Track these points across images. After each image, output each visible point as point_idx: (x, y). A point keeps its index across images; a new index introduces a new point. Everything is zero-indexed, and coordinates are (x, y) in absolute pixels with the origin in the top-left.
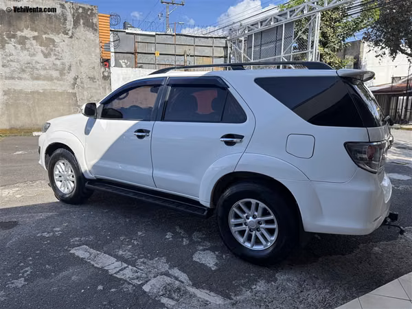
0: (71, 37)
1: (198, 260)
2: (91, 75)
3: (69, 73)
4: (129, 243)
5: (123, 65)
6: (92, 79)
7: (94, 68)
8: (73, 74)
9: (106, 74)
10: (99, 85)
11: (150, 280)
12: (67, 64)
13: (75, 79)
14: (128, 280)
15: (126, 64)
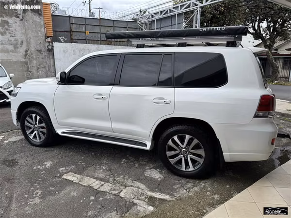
0: (22, 20)
1: (148, 175)
2: (39, 48)
3: (21, 47)
4: (100, 168)
5: (62, 40)
6: (40, 51)
7: (40, 43)
8: (24, 48)
9: (50, 47)
10: (45, 56)
11: (122, 190)
12: (20, 40)
13: (26, 51)
14: (108, 191)
15: (64, 40)
